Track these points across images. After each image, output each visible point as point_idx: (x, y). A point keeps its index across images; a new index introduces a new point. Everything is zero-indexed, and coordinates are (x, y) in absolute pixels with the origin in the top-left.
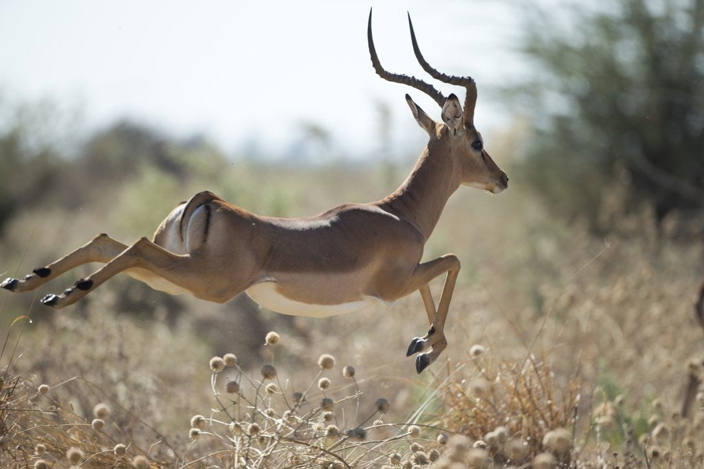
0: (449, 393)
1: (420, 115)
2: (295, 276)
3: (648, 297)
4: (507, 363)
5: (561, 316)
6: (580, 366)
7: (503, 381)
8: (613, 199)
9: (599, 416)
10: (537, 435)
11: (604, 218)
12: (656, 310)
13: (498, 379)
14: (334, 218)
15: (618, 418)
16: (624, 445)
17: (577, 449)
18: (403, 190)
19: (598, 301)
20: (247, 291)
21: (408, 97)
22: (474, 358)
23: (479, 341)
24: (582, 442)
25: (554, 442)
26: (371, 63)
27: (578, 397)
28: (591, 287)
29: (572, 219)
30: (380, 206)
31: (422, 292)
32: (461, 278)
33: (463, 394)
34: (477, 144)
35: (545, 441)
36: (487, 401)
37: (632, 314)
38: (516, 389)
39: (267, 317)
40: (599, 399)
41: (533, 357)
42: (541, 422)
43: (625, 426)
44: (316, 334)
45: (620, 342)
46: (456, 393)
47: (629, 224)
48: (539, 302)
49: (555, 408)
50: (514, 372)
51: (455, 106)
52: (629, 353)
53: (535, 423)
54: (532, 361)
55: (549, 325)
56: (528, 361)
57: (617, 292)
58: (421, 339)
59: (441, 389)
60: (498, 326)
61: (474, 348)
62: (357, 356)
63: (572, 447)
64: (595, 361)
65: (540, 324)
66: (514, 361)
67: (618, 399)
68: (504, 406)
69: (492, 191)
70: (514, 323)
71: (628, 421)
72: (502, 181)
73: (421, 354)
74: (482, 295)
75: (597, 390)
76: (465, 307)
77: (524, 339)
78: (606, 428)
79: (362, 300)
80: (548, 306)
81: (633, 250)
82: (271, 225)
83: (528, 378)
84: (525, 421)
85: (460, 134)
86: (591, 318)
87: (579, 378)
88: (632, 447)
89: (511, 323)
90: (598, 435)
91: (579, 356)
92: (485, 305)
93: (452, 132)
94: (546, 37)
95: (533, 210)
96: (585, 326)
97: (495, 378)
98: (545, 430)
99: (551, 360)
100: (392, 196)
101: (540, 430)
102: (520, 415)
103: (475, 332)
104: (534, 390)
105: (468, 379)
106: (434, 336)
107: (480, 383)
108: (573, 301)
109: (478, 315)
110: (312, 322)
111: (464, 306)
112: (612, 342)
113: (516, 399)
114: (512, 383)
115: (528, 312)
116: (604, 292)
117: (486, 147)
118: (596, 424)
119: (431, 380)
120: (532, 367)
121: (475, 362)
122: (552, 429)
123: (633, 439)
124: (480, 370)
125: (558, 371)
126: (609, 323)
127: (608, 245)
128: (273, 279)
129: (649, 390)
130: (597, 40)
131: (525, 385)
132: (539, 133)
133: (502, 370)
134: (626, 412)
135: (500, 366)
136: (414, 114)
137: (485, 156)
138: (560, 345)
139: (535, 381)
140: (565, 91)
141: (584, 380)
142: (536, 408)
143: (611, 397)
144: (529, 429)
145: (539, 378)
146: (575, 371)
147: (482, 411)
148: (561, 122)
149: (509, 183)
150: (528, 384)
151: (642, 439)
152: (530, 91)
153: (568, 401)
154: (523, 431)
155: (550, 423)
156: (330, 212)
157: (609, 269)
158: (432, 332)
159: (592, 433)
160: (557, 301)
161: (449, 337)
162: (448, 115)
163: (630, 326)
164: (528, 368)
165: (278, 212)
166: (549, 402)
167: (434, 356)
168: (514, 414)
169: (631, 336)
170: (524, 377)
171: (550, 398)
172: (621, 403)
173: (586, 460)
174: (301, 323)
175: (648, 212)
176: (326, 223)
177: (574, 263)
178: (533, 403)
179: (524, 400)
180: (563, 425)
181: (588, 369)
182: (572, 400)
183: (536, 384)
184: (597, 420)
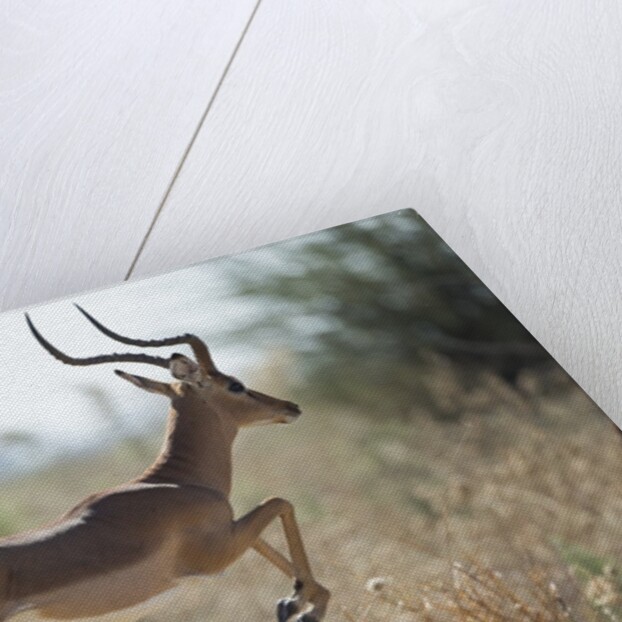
1: (143, 383)
2: (62, 592)
3: (559, 457)
4: (427, 583)
5: (464, 510)
6: (529, 553)
7: (437, 606)
8: (442, 382)
9: (597, 596)
11: (445, 403)
12: (579, 465)
13: (428, 606)
14: (85, 513)
18: (165, 457)
19: (498, 481)
21: (119, 373)
22: (377, 593)
23: (373, 573)
26: (52, 358)
27: (553, 587)
29: (405, 415)
30: (144, 481)
31: (257, 548)
32: (301, 516)
34: (235, 386)
37: (552, 478)
40: (583, 579)
41: (459, 565)
45: (562, 512)
47: (480, 398)
48: (424, 507)
49: (530, 609)
50: (444, 590)
51: (185, 363)
52: (582, 519)
54: (460, 570)
55: (455, 525)
56: (455, 572)
57: (517, 464)
58: (288, 599)
60: (386, 549)
61: (371, 584)
65: (441, 529)
67: (607, 569)
69: (283, 422)
70: (406, 538)
72: (292, 409)
73: (299, 616)
74: (344, 524)
75: (571, 570)
77: (431, 550)
78: (617, 606)
80: (438, 504)
81: (503, 419)
83: (469, 590)
85: (207, 384)
86: (503, 499)
87: (538, 566)
89: (402, 540)
90: (613, 618)
91: (518, 543)
92: (353, 533)
93: (196, 386)
94: (257, 278)
95: (349, 424)
96: (503, 511)
97: (422, 605)
99: (486, 560)
100: (153, 466)
103: (360, 566)
104: (486, 601)
106: (305, 590)
108: (466, 491)
109: (349, 548)
111: (326, 544)
112: (551, 514)
114: (450, 603)
115: (417, 522)
116: (500, 470)
117: (248, 385)
118: (600, 607)
120: (465, 576)
121: (384, 598)
124: (396, 605)
125: (504, 569)
126: (530, 497)
127: (469, 425)
128: (30, 605)
130: (319, 264)
131: (470, 598)
132: (306, 355)
133: (426, 594)
135: (421, 590)
136: (137, 385)
137: (251, 394)
139: (480, 590)
140: (312, 312)
141: (546, 566)
143: (596, 570)
145: (484, 584)
146: (528, 561)
148: (325, 338)
149: (301, 408)
150: (474, 596)
152: (270, 324)
153: (543, 596)
156: (76, 509)
157: (489, 446)
158: (299, 586)
160: (446, 498)
162: (180, 372)
163: (559, 490)
164: (459, 581)
166: (517, 606)
169: (570, 500)
170: (462, 590)
171: (515, 602)
172: (614, 572)
175: (494, 382)
176: (76, 521)
177: (440, 454)
178: (496, 614)
181: (541, 552)
182: (547, 592)
183: (484, 593)
184: (599, 602)
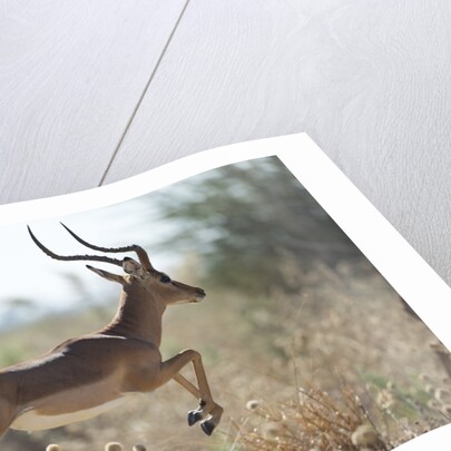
0: (248, 442)
1: (105, 274)
3: (361, 315)
4: (284, 403)
5: (304, 352)
6: (343, 377)
7: (290, 417)
8: (289, 268)
9: (383, 403)
10: (345, 441)
11: (291, 281)
12: (374, 320)
13: (284, 417)
14: (64, 350)
15: (398, 397)
16: (419, 413)
17: (384, 434)
19: (324, 331)
20: (12, 427)
21: (89, 267)
22: (253, 411)
23: (251, 398)
24: (384, 427)
25: (362, 438)
27: (357, 398)
28: (313, 325)
29: (267, 291)
30: (103, 333)
32: (206, 361)
33: (262, 439)
34: (165, 279)
35: (355, 442)
36: (286, 436)
37: (356, 328)
38: (304, 418)
39: (40, 436)
40: (374, 392)
41: (301, 389)
42: (342, 430)
43: (409, 401)
44: (92, 431)
45: (362, 349)
46: (254, 440)
47: (312, 277)
48: (281, 352)
49: (344, 415)
50: (294, 407)
51: (133, 263)
52: (374, 353)
53: (338, 434)
54: (303, 392)
55: (299, 363)
56: (300, 394)
57: (335, 319)
58: (196, 411)
59: (239, 442)
60: (258, 382)
61: (249, 404)
62: (141, 436)
63: (379, 435)
64: (351, 369)
65: (291, 366)
66: (289, 399)
67: (389, 385)
68: (302, 434)
70: (271, 374)
71: (409, 396)
72: (200, 293)
73: (202, 422)
74: (232, 367)
75: (368, 386)
76: (223, 381)
77: (286, 381)
78: (394, 409)
79: (121, 396)
80: (289, 351)
81: (327, 291)
82: (10, 373)
83: (308, 405)
84: (328, 436)
85: (146, 277)
86: (327, 343)
87: (348, 386)
88: (426, 413)
89: (268, 375)
90: (393, 416)
91: (336, 371)
92: (239, 372)
93: (140, 278)
94: (176, 205)
95: (235, 300)
96: (327, 350)
97: (281, 417)
98: (348, 434)
99: (318, 384)
101: (345, 436)
102: (321, 434)
103: (242, 393)
104: (319, 412)
105: (259, 427)
107: (272, 426)
108: (305, 339)
109: (236, 381)
110: (83, 424)
111: (221, 379)
112: (355, 351)
113: (309, 425)
114: (298, 415)
115: (277, 362)
116: (325, 323)
117: (173, 278)
118: (385, 410)
119: (225, 438)
120: (306, 397)
121: (257, 413)
122: (353, 430)
123: (423, 407)
124: (265, 417)
125: (329, 389)
126: (343, 340)
127: (306, 295)
129: (409, 371)
130: (213, 193)
131: (310, 411)
132: (208, 256)
133: (283, 410)
134: (403, 391)
135: (280, 407)
138: (317, 371)
139: (315, 405)
140: (210, 226)
141: (353, 385)
142: (330, 423)
143: (383, 386)
144: (335, 441)
145: (318, 401)
146: (342, 383)
147: (287, 445)
148: (219, 243)
149: (205, 292)
150: (312, 409)
151: (430, 404)
152: (186, 236)
153: (351, 405)
154: (331, 444)
155: (349, 427)
157: (317, 308)
158: (203, 404)
159: (386, 418)
160: (293, 345)
161: (221, 403)
164: (303, 398)
165: (12, 362)
166: (337, 413)
167: (217, 419)
168: (315, 435)
169: (367, 342)
170: (304, 406)
171: (335, 410)
172: (393, 387)
173: (397, 439)
174: (74, 428)
175: (321, 267)
177: (289, 316)
178: (325, 420)
179: (316, 422)
180: (360, 423)
181: (350, 376)
182: (354, 402)
183: (318, 407)
184: (384, 406)
